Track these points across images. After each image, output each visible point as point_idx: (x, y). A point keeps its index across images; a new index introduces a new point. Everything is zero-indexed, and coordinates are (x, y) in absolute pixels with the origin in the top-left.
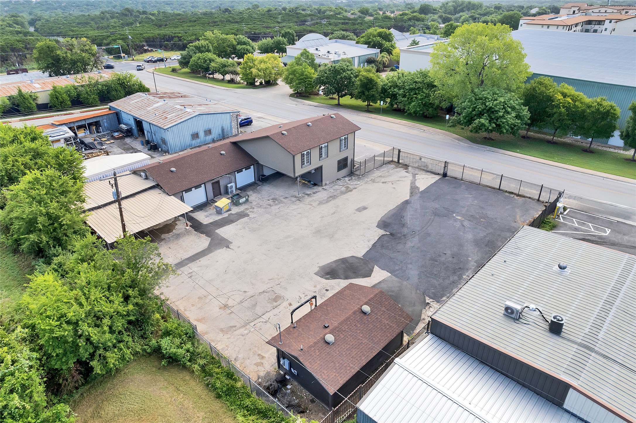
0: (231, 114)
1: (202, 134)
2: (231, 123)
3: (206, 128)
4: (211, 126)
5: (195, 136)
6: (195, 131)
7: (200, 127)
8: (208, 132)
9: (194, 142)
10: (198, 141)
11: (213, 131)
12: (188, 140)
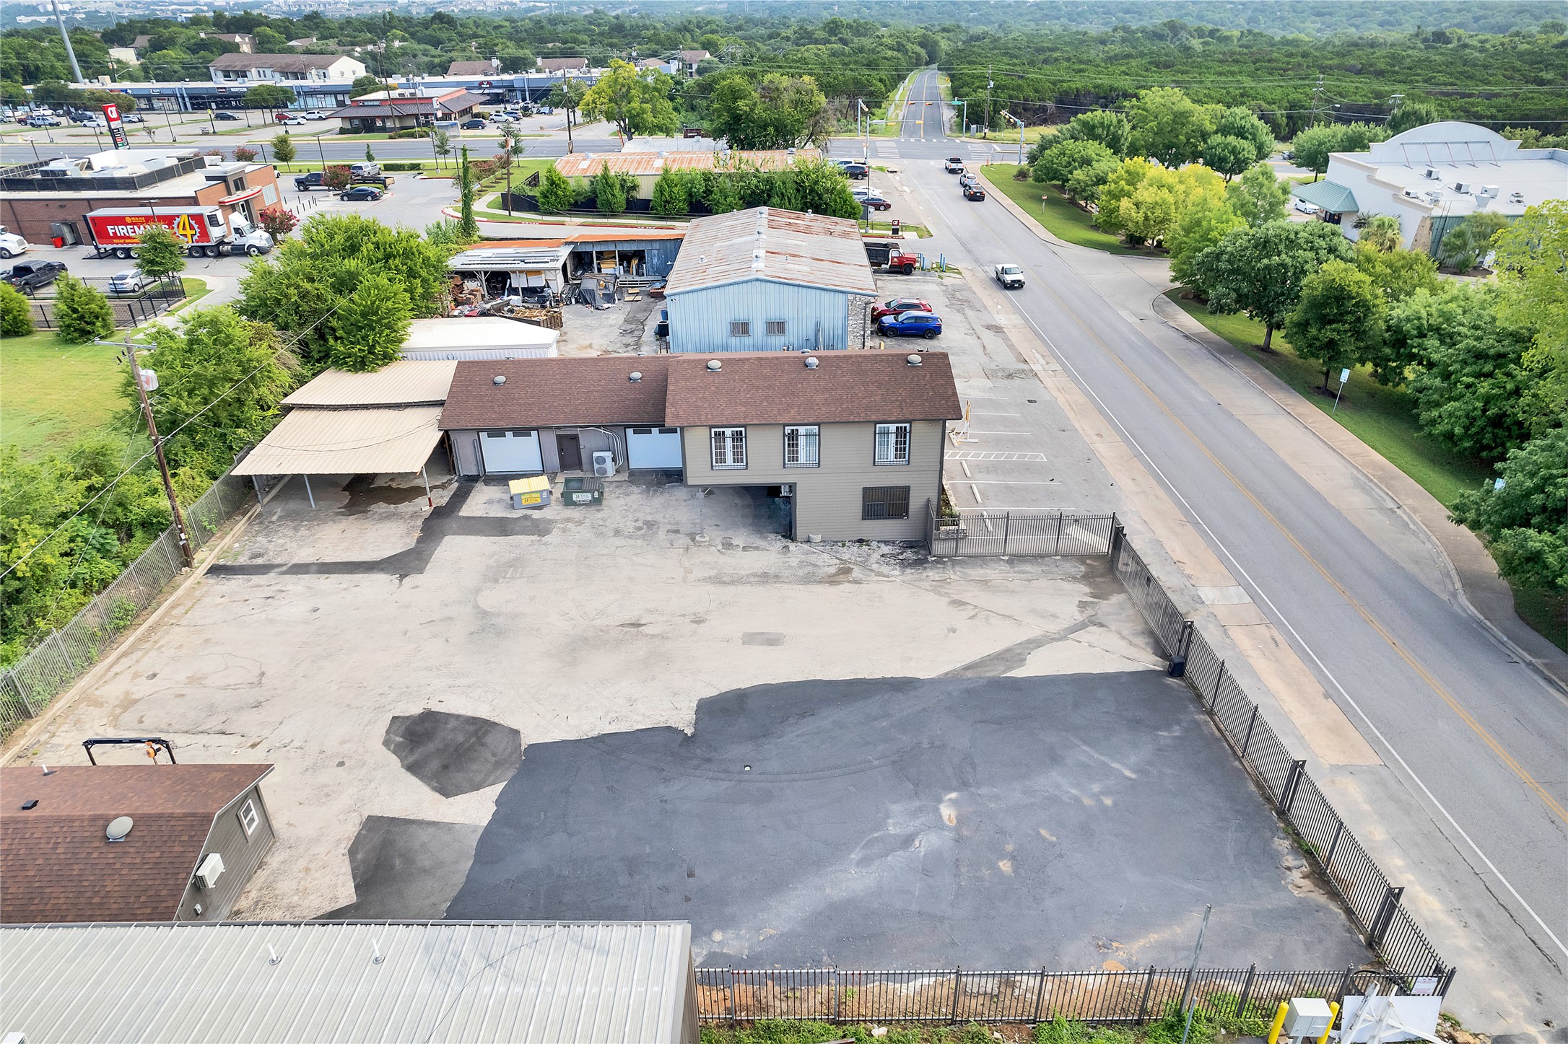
0: (851, 297)
1: (758, 328)
2: (846, 318)
3: (774, 315)
4: (785, 313)
5: (741, 328)
6: (741, 316)
7: (758, 309)
8: (777, 327)
9: (735, 341)
10: (746, 341)
11: (789, 327)
12: (721, 332)
